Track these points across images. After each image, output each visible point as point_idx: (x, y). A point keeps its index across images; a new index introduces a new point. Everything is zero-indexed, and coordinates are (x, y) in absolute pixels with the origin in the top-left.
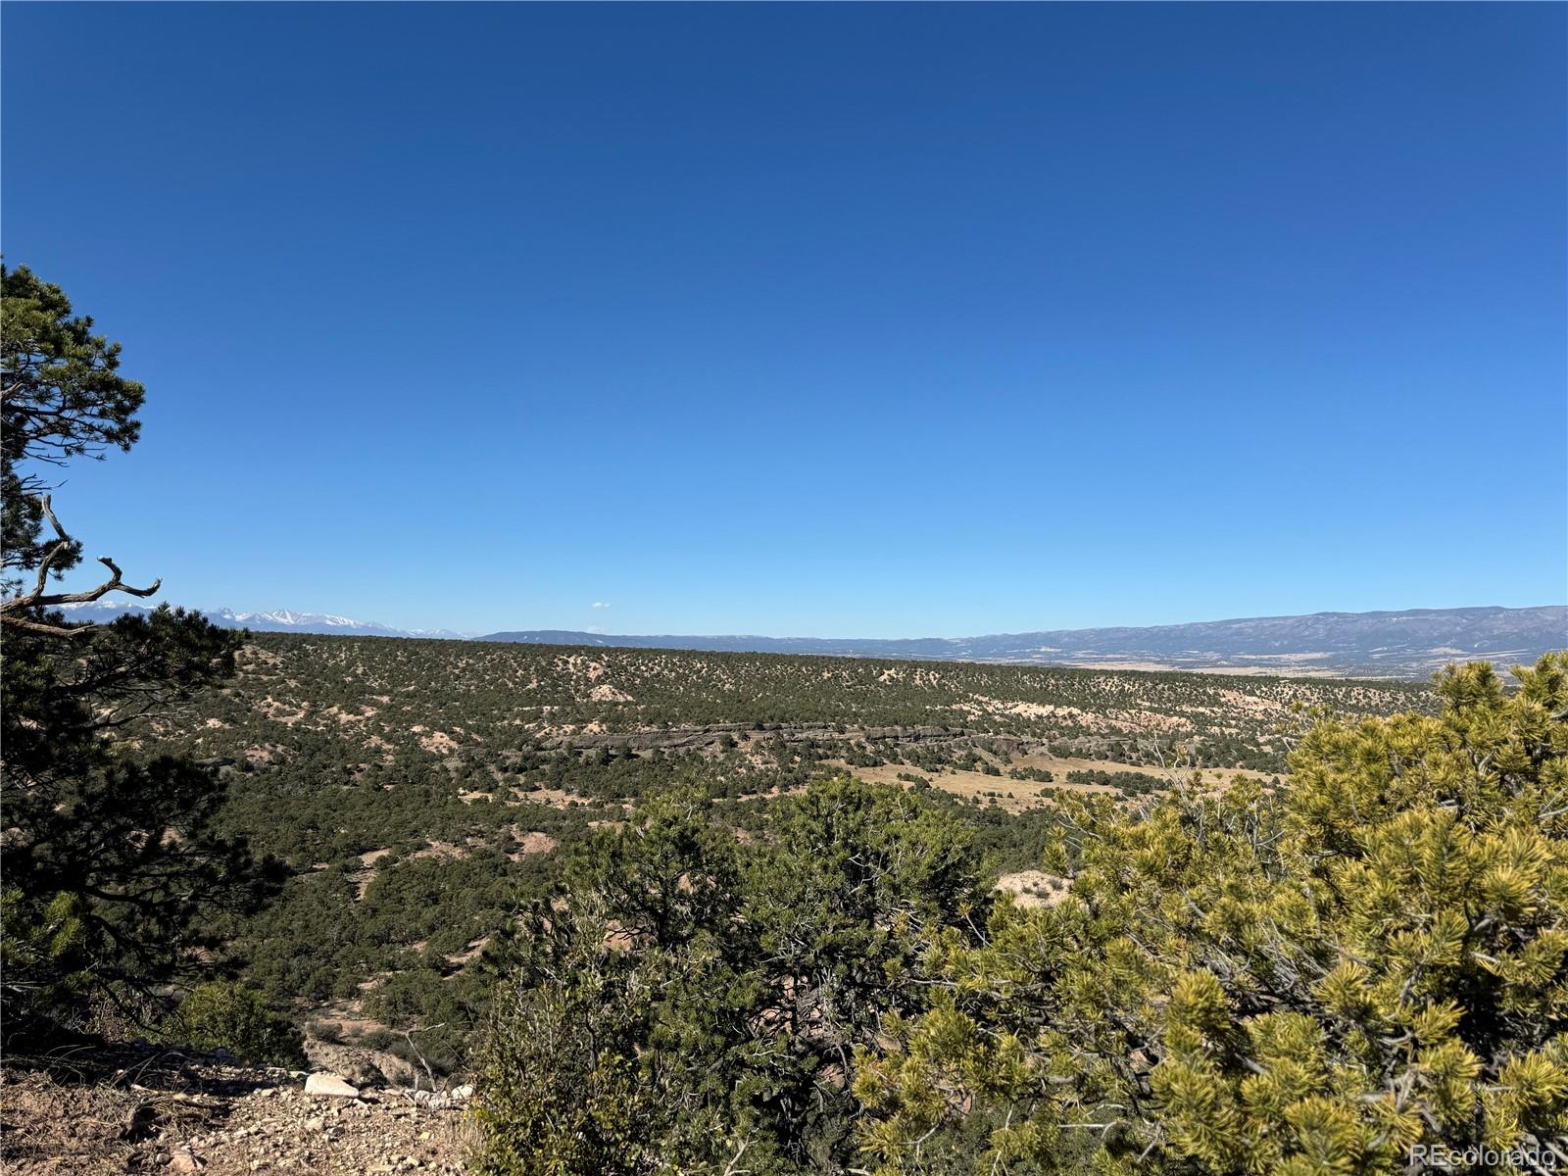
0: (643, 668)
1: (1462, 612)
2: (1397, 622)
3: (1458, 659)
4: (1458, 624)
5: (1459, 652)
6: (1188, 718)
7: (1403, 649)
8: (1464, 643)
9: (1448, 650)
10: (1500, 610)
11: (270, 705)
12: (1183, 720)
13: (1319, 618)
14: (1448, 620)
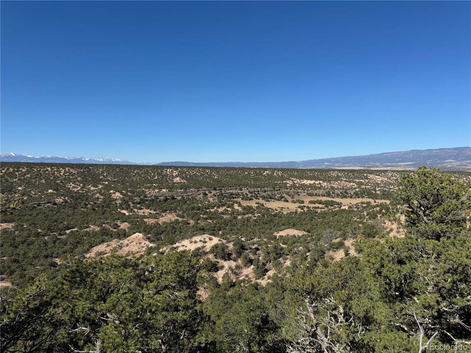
0: (191, 172)
1: (456, 149)
2: (436, 152)
3: (454, 163)
4: (455, 153)
5: (454, 161)
6: (356, 183)
7: (437, 160)
8: (456, 159)
9: (451, 160)
11: (71, 185)
12: (354, 184)
13: (411, 151)
14: (451, 151)
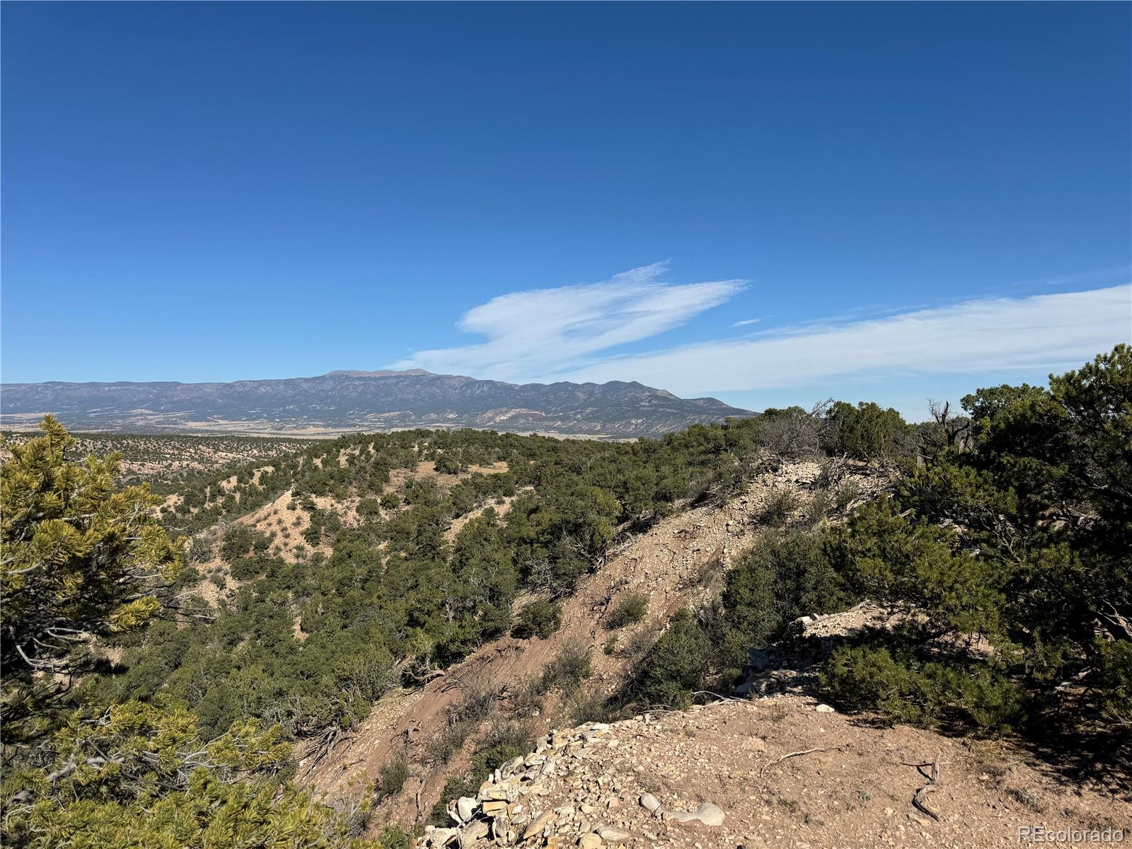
1: (153, 385)
2: (109, 391)
3: (150, 417)
4: (150, 393)
5: (151, 412)
7: (112, 410)
8: (155, 407)
9: (143, 411)
10: (179, 384)
13: (46, 385)
14: (144, 390)
